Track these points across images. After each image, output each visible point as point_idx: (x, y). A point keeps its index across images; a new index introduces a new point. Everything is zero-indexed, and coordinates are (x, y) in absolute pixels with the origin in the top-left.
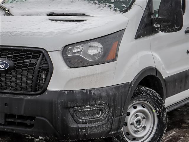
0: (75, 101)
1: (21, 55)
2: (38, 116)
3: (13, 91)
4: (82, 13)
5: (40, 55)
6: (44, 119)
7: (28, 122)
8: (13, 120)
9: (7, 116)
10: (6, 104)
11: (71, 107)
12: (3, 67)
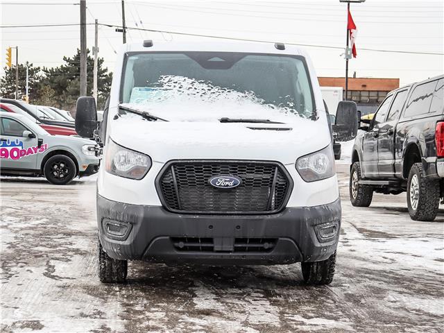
0: (319, 217)
1: (248, 169)
2: (281, 237)
3: (240, 212)
4: (266, 119)
5: (275, 169)
6: (289, 240)
7: (267, 246)
8: (244, 245)
9: (238, 241)
10: (238, 227)
11: (316, 225)
12: (231, 184)
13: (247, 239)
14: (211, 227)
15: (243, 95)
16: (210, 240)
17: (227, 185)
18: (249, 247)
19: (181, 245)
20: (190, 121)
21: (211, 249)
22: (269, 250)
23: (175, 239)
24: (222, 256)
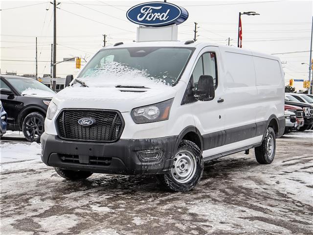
0: (140, 146)
2: (113, 157)
5: (115, 115)
6: (118, 159)
7: (106, 162)
9: (91, 158)
10: (90, 149)
11: (137, 151)
12: (88, 123)
13: (97, 157)
14: (77, 148)
15: (140, 71)
16: (77, 156)
17: (87, 124)
18: (98, 162)
19: (64, 158)
20: (100, 87)
21: (78, 162)
22: (108, 164)
23: (60, 155)
24: (83, 166)
